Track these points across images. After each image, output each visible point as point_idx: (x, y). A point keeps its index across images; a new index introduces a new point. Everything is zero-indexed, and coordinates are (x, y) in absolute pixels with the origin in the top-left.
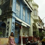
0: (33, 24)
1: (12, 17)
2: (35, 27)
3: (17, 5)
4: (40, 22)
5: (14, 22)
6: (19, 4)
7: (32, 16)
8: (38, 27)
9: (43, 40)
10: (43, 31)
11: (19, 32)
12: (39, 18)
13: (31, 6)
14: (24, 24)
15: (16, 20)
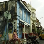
0: (32, 23)
1: (17, 19)
2: (33, 26)
3: (20, 10)
4: (38, 22)
5: (19, 23)
6: (21, 9)
7: (31, 17)
8: (36, 26)
9: (40, 35)
10: (40, 29)
11: (22, 30)
12: (37, 19)
13: (30, 10)
14: (26, 24)
15: (20, 21)
